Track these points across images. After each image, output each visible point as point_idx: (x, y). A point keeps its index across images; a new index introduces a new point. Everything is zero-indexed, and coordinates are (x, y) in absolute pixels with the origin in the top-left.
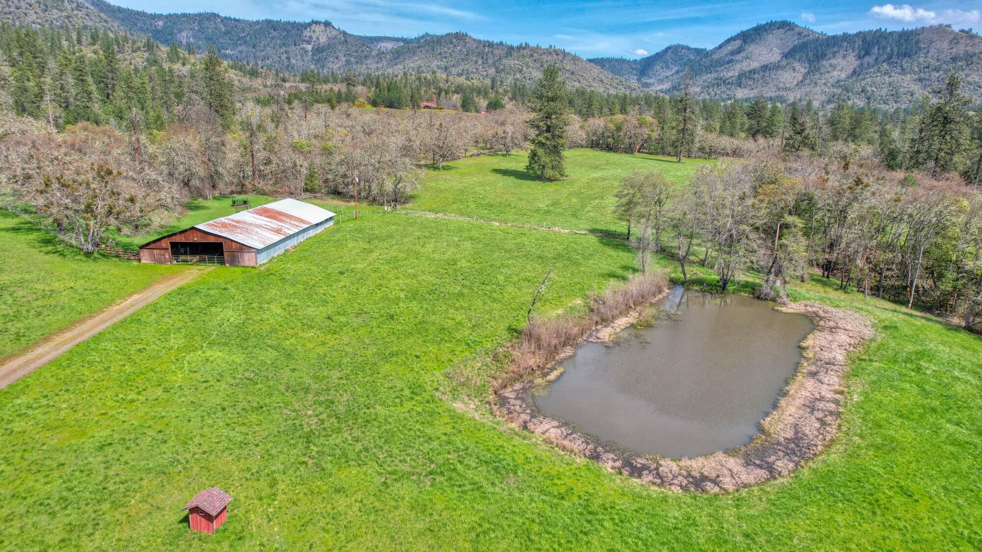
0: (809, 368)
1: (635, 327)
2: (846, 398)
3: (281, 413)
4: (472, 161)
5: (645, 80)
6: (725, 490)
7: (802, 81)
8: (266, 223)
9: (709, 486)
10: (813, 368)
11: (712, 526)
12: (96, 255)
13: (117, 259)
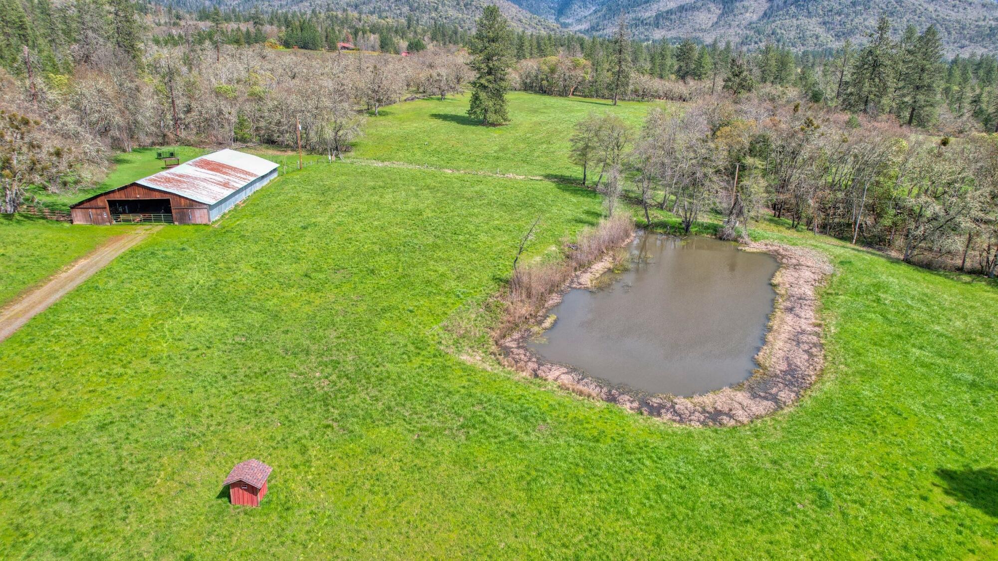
0: (785, 304)
1: (613, 272)
2: (824, 330)
3: (288, 378)
4: (407, 106)
5: (562, 20)
6: (740, 422)
7: (717, 23)
8: (212, 177)
9: (725, 420)
10: (788, 304)
11: (741, 456)
12: (17, 216)
13: (44, 221)
